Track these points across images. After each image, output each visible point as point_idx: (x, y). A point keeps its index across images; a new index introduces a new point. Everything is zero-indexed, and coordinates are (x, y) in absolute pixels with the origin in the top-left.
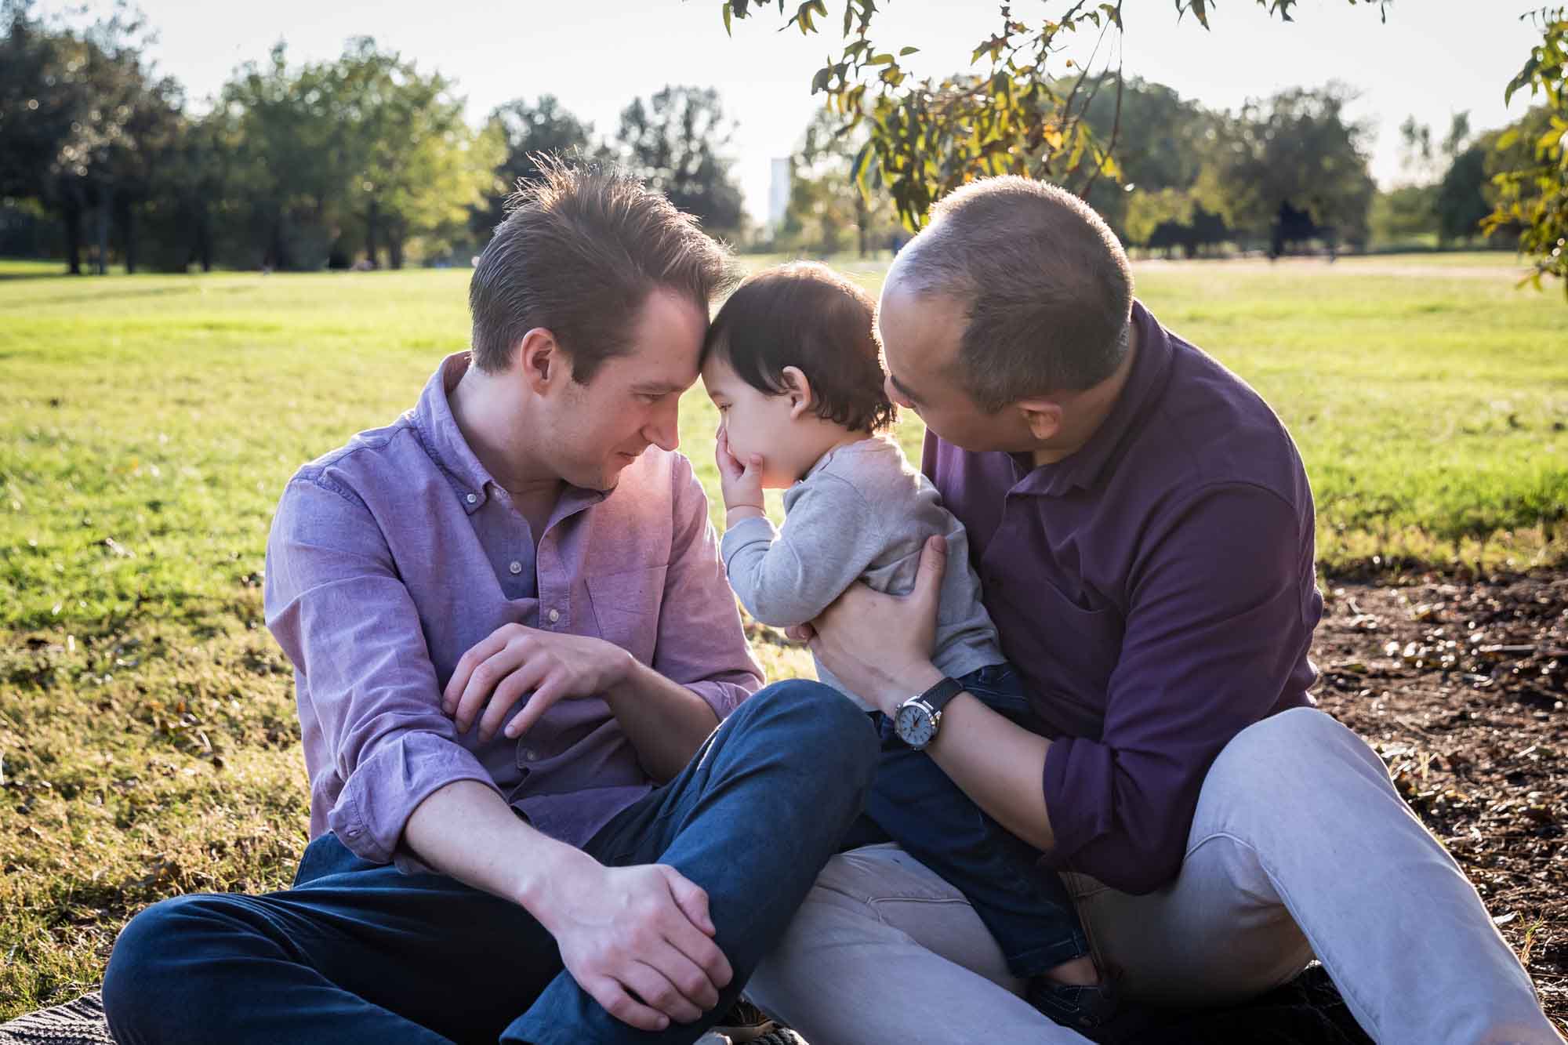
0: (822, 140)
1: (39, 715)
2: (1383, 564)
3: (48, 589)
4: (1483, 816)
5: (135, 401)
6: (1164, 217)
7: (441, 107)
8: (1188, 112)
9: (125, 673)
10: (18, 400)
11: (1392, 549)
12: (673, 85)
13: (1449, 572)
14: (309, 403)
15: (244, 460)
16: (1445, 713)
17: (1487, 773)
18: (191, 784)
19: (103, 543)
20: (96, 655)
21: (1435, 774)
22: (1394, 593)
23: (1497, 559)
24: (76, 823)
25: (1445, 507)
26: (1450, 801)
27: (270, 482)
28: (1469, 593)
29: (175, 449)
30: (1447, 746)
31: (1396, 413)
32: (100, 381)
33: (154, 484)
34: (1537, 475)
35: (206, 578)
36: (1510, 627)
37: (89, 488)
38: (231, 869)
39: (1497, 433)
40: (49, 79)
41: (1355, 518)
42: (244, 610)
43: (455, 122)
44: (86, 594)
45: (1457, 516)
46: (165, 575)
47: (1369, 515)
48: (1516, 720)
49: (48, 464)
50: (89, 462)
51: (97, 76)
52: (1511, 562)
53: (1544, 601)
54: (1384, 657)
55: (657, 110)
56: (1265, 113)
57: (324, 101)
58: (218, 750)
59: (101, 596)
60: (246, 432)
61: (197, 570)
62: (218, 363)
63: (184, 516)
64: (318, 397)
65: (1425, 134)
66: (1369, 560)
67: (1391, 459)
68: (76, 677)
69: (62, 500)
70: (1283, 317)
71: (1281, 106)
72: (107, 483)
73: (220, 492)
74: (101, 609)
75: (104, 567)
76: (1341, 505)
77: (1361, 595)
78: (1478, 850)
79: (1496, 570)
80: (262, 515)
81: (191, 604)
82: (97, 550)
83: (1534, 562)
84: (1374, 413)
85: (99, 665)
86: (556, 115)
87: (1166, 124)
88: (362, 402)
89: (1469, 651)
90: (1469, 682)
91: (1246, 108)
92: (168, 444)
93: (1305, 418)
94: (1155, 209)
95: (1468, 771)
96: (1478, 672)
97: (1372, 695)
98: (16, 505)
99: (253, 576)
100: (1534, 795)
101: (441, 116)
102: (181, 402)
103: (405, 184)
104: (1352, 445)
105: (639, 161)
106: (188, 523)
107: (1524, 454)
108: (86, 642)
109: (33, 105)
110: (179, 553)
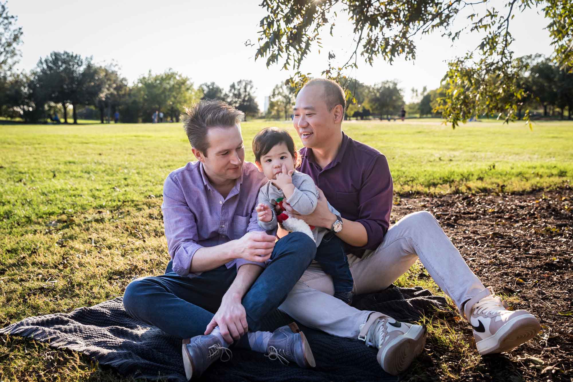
0: (276, 92)
2: (412, 193)
3: (101, 199)
5: (119, 154)
6: (356, 110)
7: (188, 84)
8: (362, 86)
9: (121, 219)
10: (92, 154)
11: (414, 189)
12: (242, 79)
13: (428, 195)
14: (160, 154)
15: (146, 168)
18: (138, 246)
19: (114, 188)
20: (114, 215)
22: (415, 200)
23: (439, 192)
25: (426, 179)
27: (152, 173)
28: (433, 200)
29: (130, 165)
31: (413, 157)
32: (111, 149)
33: (125, 174)
34: (447, 171)
35: (139, 196)
36: (443, 208)
37: (110, 175)
39: (437, 162)
40: (96, 78)
41: (405, 182)
42: (148, 204)
43: (191, 88)
44: (111, 200)
45: (429, 181)
46: (129, 196)
47: (408, 181)
48: (446, 230)
49: (100, 169)
50: (109, 168)
51: (107, 77)
52: (442, 192)
53: (451, 202)
55: (238, 85)
56: (379, 86)
57: (160, 83)
58: (144, 238)
59: (114, 201)
60: (145, 161)
61: (136, 195)
62: (138, 145)
64: (162, 153)
65: (417, 91)
66: (409, 192)
67: (412, 168)
68: (110, 220)
69: (104, 178)
70: (385, 134)
71: (383, 85)
72: (114, 174)
73: (140, 176)
74: (114, 204)
75: (115, 194)
76: (402, 179)
77: (408, 200)
79: (439, 194)
80: (151, 181)
81: (135, 203)
82: (112, 190)
83: (447, 192)
84: (408, 157)
85: (115, 217)
86: (215, 86)
87: (357, 88)
88: (172, 154)
91: (375, 85)
92: (128, 164)
94: (354, 109)
98: (93, 179)
99: (150, 196)
101: (188, 87)
102: (130, 154)
103: (180, 102)
104: (403, 165)
105: (234, 97)
106: (133, 183)
107: (444, 167)
108: (112, 212)
109: (92, 84)
110: (132, 191)
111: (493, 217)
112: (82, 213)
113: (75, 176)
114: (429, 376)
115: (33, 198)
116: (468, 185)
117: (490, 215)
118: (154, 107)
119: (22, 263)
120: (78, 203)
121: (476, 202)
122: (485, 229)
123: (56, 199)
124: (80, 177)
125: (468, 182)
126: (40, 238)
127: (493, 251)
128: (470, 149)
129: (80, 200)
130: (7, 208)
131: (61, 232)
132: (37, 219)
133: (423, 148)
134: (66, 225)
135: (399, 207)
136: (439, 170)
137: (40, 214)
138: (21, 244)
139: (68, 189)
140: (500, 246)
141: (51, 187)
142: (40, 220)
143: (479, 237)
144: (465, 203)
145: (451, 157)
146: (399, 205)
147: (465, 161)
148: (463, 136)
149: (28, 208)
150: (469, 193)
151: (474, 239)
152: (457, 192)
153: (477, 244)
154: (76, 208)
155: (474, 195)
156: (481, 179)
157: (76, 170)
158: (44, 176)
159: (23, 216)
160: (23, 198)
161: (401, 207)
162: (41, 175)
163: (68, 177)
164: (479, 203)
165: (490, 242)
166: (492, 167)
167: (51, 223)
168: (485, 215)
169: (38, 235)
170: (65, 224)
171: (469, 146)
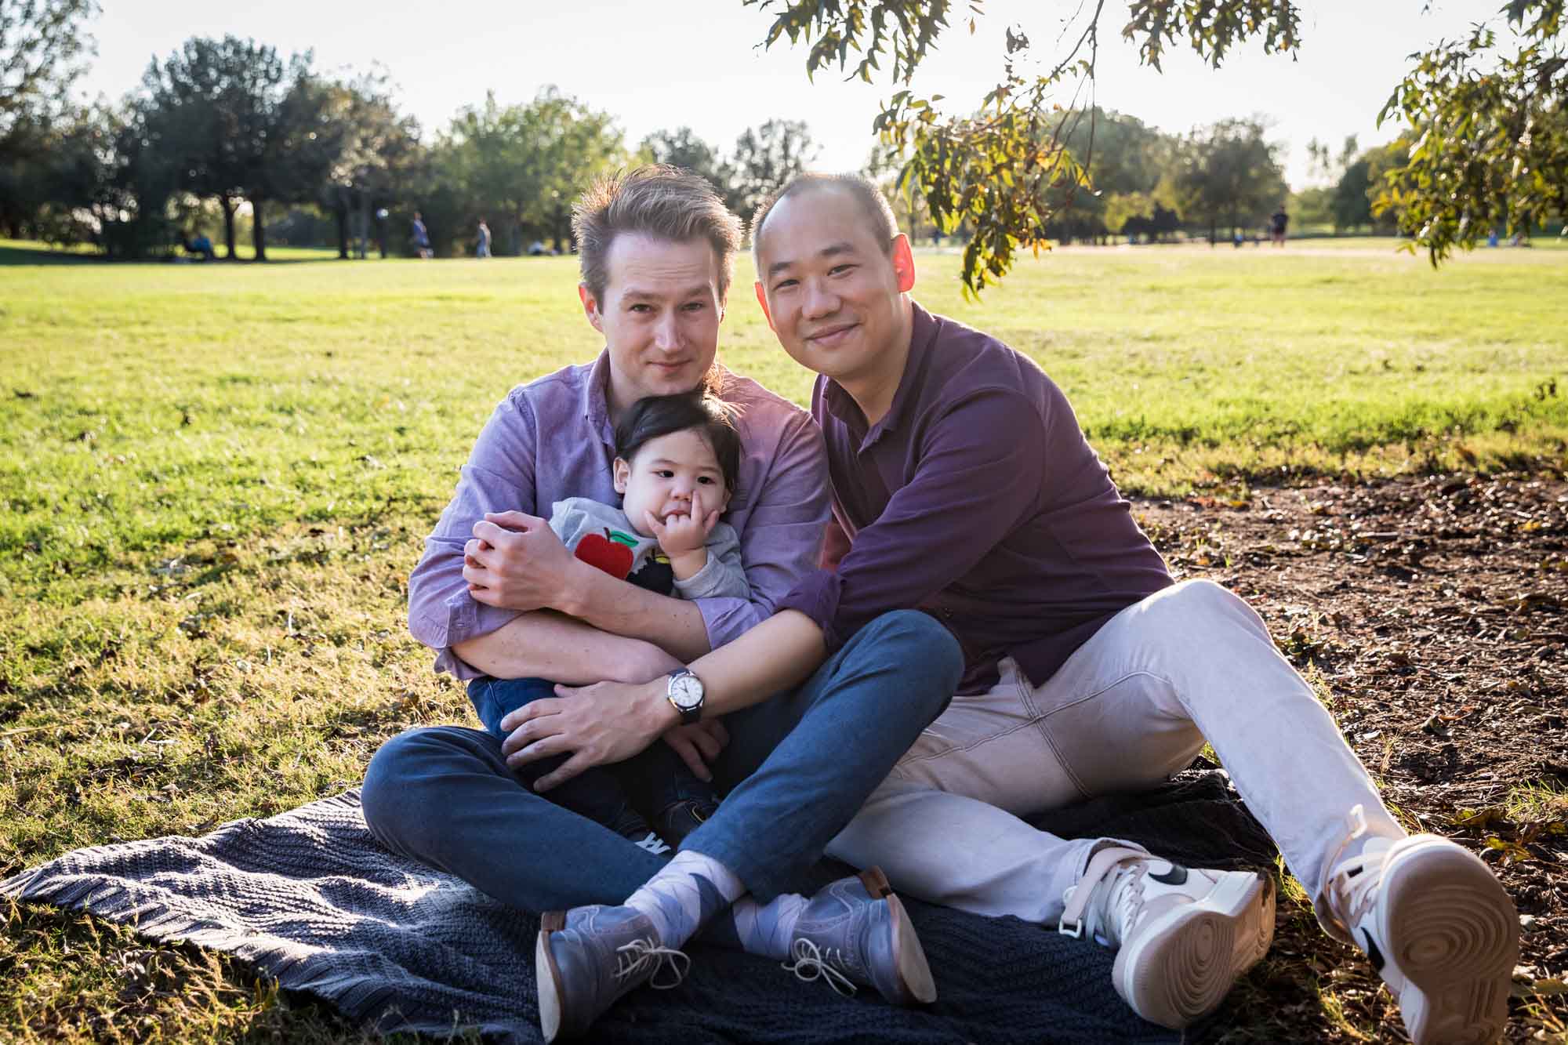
0: (882, 159)
1: (318, 585)
2: (1289, 472)
3: (324, 493)
4: (1358, 659)
5: (387, 352)
6: (1133, 213)
7: (607, 136)
8: (1152, 137)
9: (379, 554)
10: (303, 354)
11: (1296, 461)
12: (775, 119)
13: (1337, 478)
14: (512, 355)
15: (466, 397)
16: (1332, 582)
17: (1361, 627)
19: (363, 459)
20: (360, 541)
21: (1324, 628)
22: (1296, 493)
23: (1372, 468)
24: (343, 664)
25: (1334, 430)
26: (1333, 648)
28: (1352, 493)
29: (416, 388)
30: (1332, 607)
31: (1300, 359)
32: (362, 339)
33: (400, 415)
34: (1403, 404)
35: (437, 483)
36: (1380, 519)
37: (353, 417)
38: (454, 697)
39: (1373, 374)
40: (324, 117)
41: (1269, 438)
43: (617, 147)
44: (352, 496)
45: (1345, 435)
46: (409, 482)
47: (1279, 435)
48: (1383, 588)
49: (324, 400)
50: (353, 398)
51: (359, 115)
52: (1383, 470)
53: (1406, 499)
54: (1288, 541)
55: (763, 137)
56: (1207, 136)
57: (523, 132)
59: (363, 497)
60: (467, 376)
61: (431, 478)
62: (446, 325)
63: (422, 438)
64: (518, 350)
65: (1325, 151)
66: (1279, 468)
67: (1296, 394)
68: (345, 556)
69: (334, 426)
70: (1219, 287)
71: (1220, 131)
72: (366, 414)
73: (447, 420)
74: (362, 507)
75: (365, 476)
76: (1258, 428)
77: (1273, 495)
78: (1353, 684)
79: (1372, 476)
81: (426, 503)
82: (359, 463)
83: (1400, 470)
84: (1284, 359)
85: (361, 548)
86: (690, 141)
87: (1135, 145)
88: (550, 353)
89: (1350, 537)
90: (1349, 560)
91: (1193, 133)
92: (410, 385)
93: (1233, 363)
94: (1126, 208)
95: (1347, 625)
96: (1357, 552)
97: (1279, 569)
98: (301, 431)
100: (1396, 643)
101: (607, 143)
102: (420, 354)
104: (1268, 383)
105: (751, 175)
106: (425, 443)
107: (1393, 389)
108: (352, 531)
109: (313, 136)
110: (419, 466)
111: (1534, 547)
112: (263, 535)
113: (247, 423)
114: (1283, 1031)
115: (115, 490)
116: (1468, 447)
117: (1526, 540)
118: (501, 206)
119: (71, 686)
120: (251, 504)
121: (1487, 500)
122: (1506, 582)
123: (187, 491)
124: (263, 424)
125: (1468, 438)
126: (133, 612)
127: (1522, 651)
128: (1482, 332)
129: (258, 496)
130: (35, 518)
131: (196, 593)
132: (126, 554)
133: (1334, 332)
134: (210, 573)
135: (1243, 515)
136: (1376, 401)
137: (134, 539)
138: (70, 631)
139: (224, 462)
140: (1548, 637)
141: (172, 453)
142: (134, 556)
143: (1485, 607)
144: (1450, 505)
145: (1420, 359)
146: (1244, 508)
147: (1464, 368)
148: (1468, 292)
149: (99, 519)
150: (1468, 472)
151: (1467, 615)
152: (1431, 468)
153: (1474, 628)
154: (244, 521)
155: (1483, 478)
156: (1509, 427)
157: (251, 403)
158: (151, 421)
159: (81, 543)
160: (85, 490)
161: (1249, 515)
162: (144, 418)
163: (226, 423)
164: (1496, 503)
165: (1517, 624)
166: (1546, 389)
167: (166, 565)
168: (1511, 541)
169: (123, 601)
170: (210, 567)
171: (1481, 325)
